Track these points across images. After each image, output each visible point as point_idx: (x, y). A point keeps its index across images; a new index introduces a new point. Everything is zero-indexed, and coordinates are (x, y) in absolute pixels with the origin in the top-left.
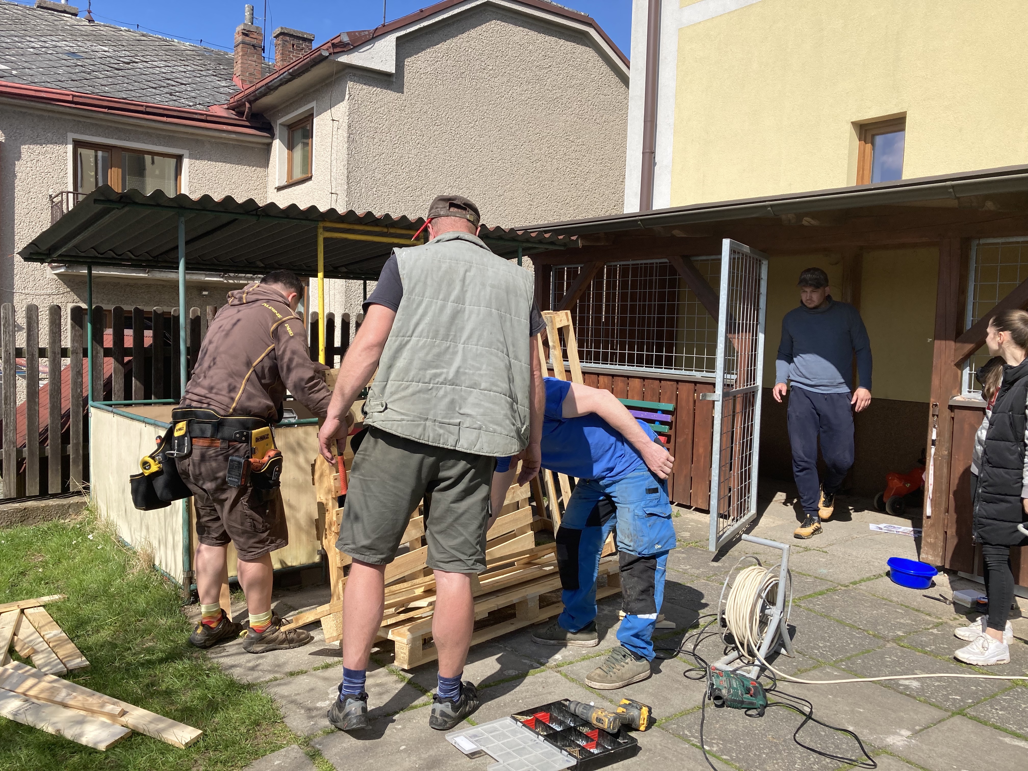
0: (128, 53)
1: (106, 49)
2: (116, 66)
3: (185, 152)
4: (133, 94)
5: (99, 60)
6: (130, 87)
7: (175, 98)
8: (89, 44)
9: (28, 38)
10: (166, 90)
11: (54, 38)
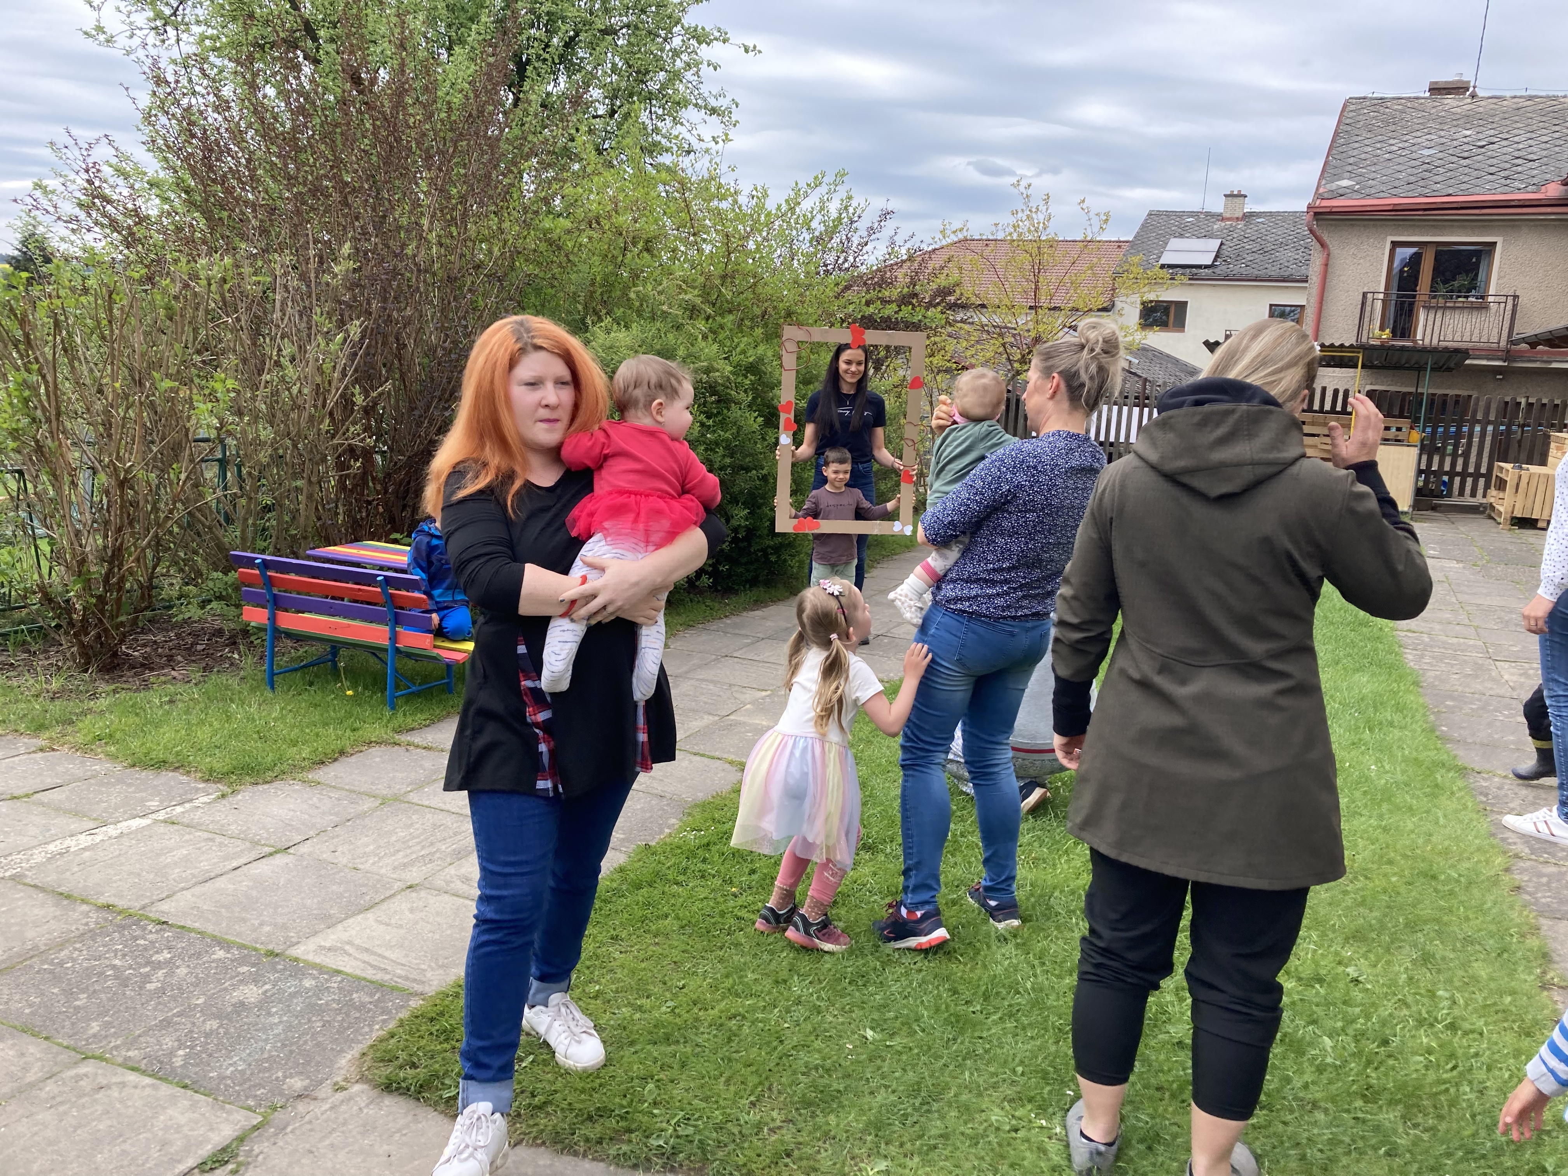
0: (1492, 132)
1: (1468, 133)
2: (1466, 154)
3: (1499, 240)
4: (1464, 186)
5: (1450, 152)
6: (1466, 179)
7: (1508, 181)
8: (1453, 130)
9: (1392, 141)
10: (1503, 174)
11: (1419, 134)
